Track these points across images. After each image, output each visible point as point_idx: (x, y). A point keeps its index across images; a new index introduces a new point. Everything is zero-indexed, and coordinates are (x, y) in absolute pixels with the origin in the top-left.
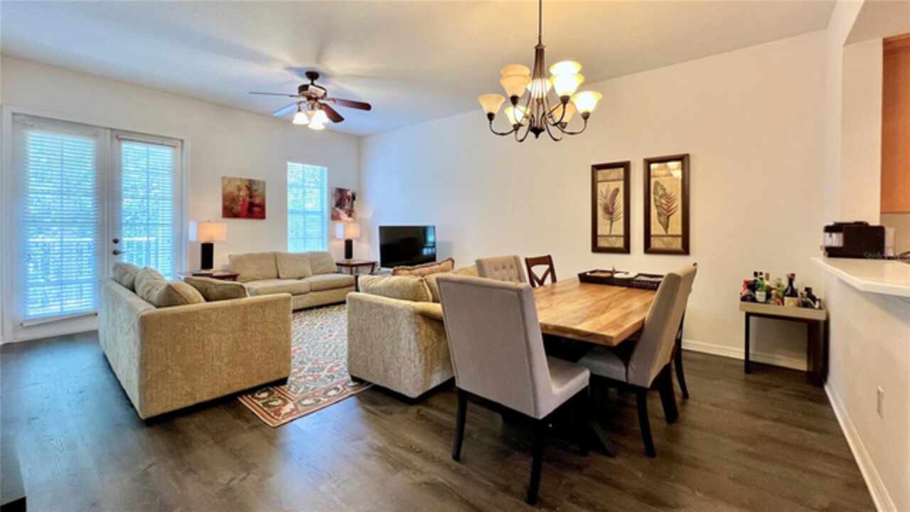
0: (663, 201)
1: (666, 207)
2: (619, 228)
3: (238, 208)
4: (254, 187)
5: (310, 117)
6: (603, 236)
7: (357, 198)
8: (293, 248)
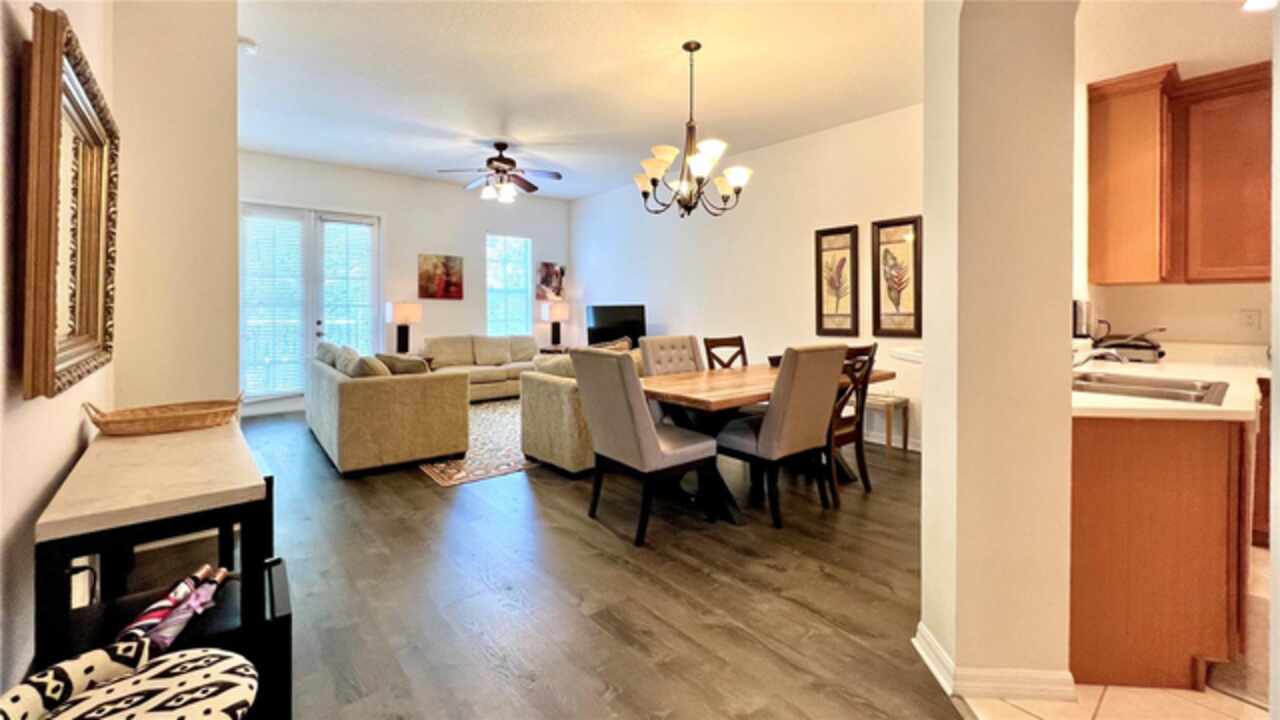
0: (893, 273)
1: (896, 280)
2: (846, 305)
3: (433, 287)
4: (451, 264)
5: (498, 190)
6: (829, 315)
7: (566, 272)
8: (495, 330)
